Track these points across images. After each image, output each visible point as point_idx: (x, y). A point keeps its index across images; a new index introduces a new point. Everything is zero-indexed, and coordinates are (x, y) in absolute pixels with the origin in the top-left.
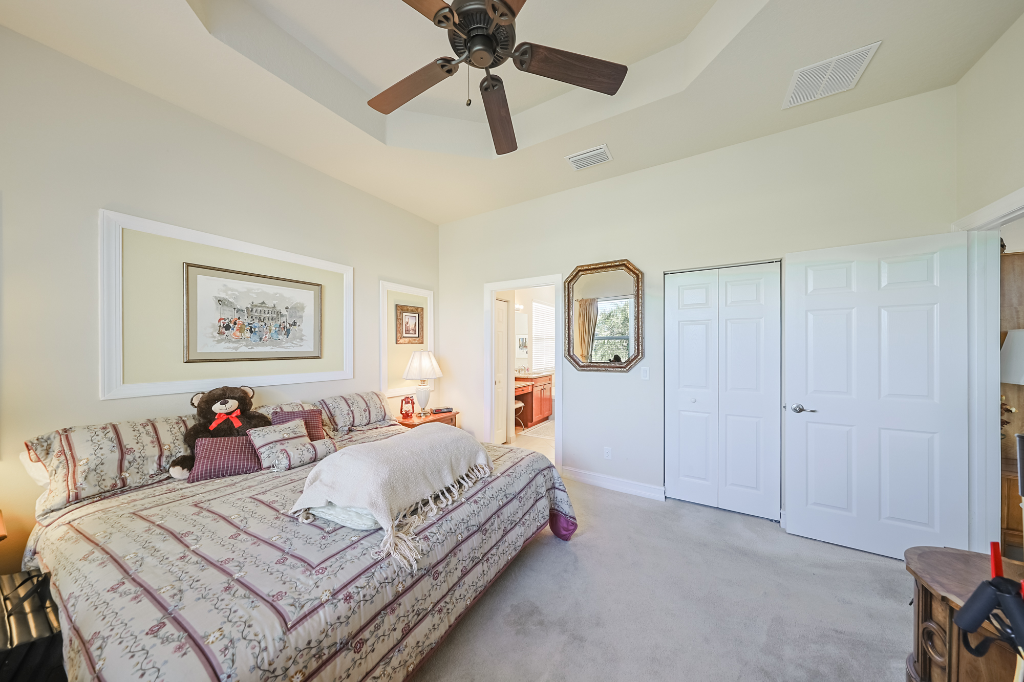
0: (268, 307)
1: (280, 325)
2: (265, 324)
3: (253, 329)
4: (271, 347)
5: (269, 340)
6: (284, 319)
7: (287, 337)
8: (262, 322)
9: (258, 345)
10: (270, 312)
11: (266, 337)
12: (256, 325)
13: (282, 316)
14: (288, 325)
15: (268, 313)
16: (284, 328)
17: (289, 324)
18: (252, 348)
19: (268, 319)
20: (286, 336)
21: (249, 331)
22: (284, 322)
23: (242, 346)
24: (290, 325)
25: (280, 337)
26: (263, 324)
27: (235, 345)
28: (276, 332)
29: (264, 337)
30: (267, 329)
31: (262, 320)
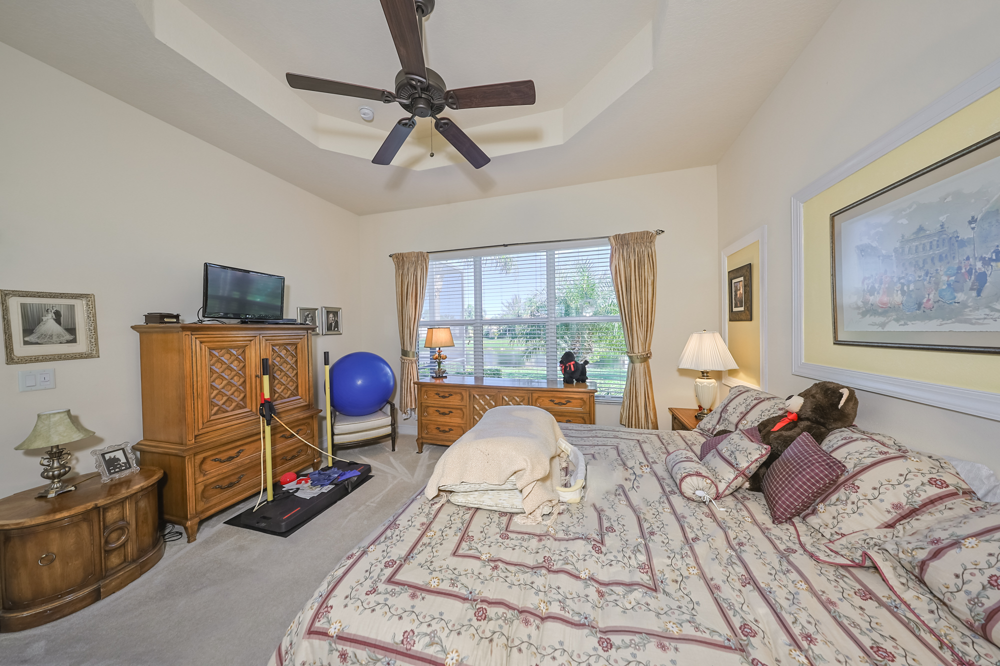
0: (929, 236)
1: (960, 268)
2: (927, 274)
3: (905, 288)
4: (939, 322)
5: (936, 305)
6: (968, 250)
7: (979, 295)
8: (920, 269)
9: (915, 318)
10: (935, 243)
11: (929, 300)
12: (910, 278)
13: (963, 244)
14: (979, 265)
15: (931, 248)
16: (970, 272)
17: (982, 259)
18: (905, 324)
19: (932, 259)
20: (974, 294)
21: (899, 292)
22: (968, 259)
23: (890, 321)
24: (986, 262)
25: (960, 297)
26: (923, 273)
27: (881, 319)
28: (949, 285)
29: (925, 301)
30: (930, 283)
31: (921, 265)
